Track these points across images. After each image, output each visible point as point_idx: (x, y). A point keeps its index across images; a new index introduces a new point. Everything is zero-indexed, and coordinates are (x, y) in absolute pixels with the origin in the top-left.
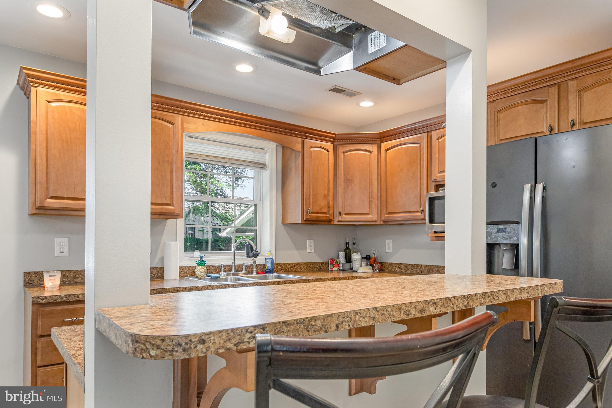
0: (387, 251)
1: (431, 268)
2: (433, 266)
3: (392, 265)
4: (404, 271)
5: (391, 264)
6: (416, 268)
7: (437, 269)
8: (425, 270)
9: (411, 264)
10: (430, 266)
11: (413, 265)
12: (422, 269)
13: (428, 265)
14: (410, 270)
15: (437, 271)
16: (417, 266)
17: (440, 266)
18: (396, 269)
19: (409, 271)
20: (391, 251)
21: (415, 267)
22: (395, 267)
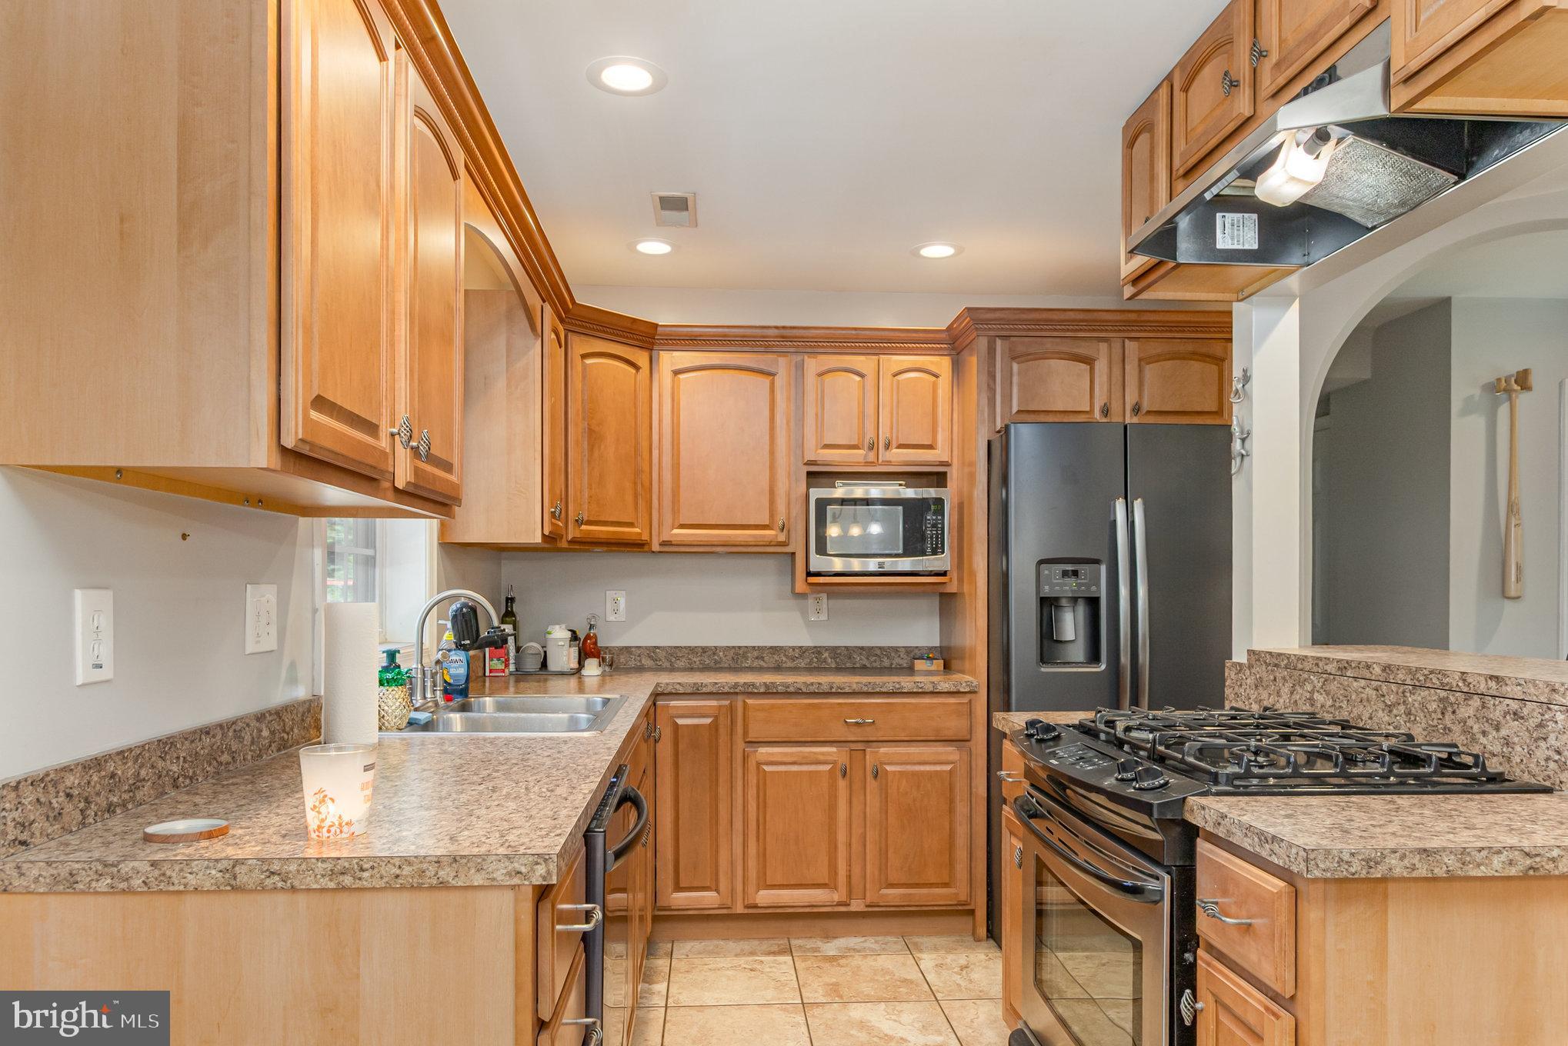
0: (611, 618)
1: (741, 652)
2: (746, 647)
3: (631, 653)
4: (667, 664)
5: (627, 650)
6: (701, 656)
7: (756, 654)
8: (724, 659)
9: (685, 647)
10: (740, 647)
11: (692, 650)
12: (718, 656)
13: (733, 647)
14: (684, 659)
15: (757, 658)
16: (704, 650)
17: (766, 647)
18: (640, 661)
19: (680, 664)
20: (622, 616)
21: (697, 653)
22: (639, 656)
